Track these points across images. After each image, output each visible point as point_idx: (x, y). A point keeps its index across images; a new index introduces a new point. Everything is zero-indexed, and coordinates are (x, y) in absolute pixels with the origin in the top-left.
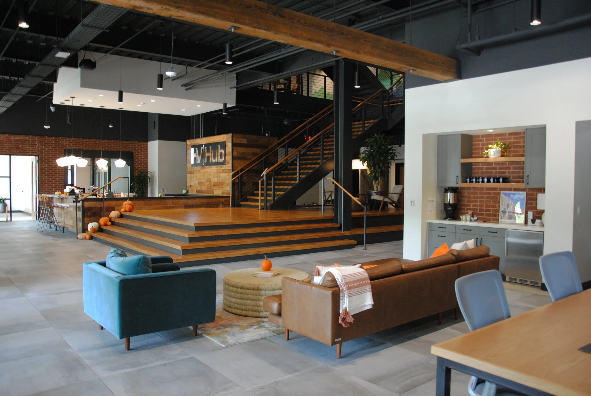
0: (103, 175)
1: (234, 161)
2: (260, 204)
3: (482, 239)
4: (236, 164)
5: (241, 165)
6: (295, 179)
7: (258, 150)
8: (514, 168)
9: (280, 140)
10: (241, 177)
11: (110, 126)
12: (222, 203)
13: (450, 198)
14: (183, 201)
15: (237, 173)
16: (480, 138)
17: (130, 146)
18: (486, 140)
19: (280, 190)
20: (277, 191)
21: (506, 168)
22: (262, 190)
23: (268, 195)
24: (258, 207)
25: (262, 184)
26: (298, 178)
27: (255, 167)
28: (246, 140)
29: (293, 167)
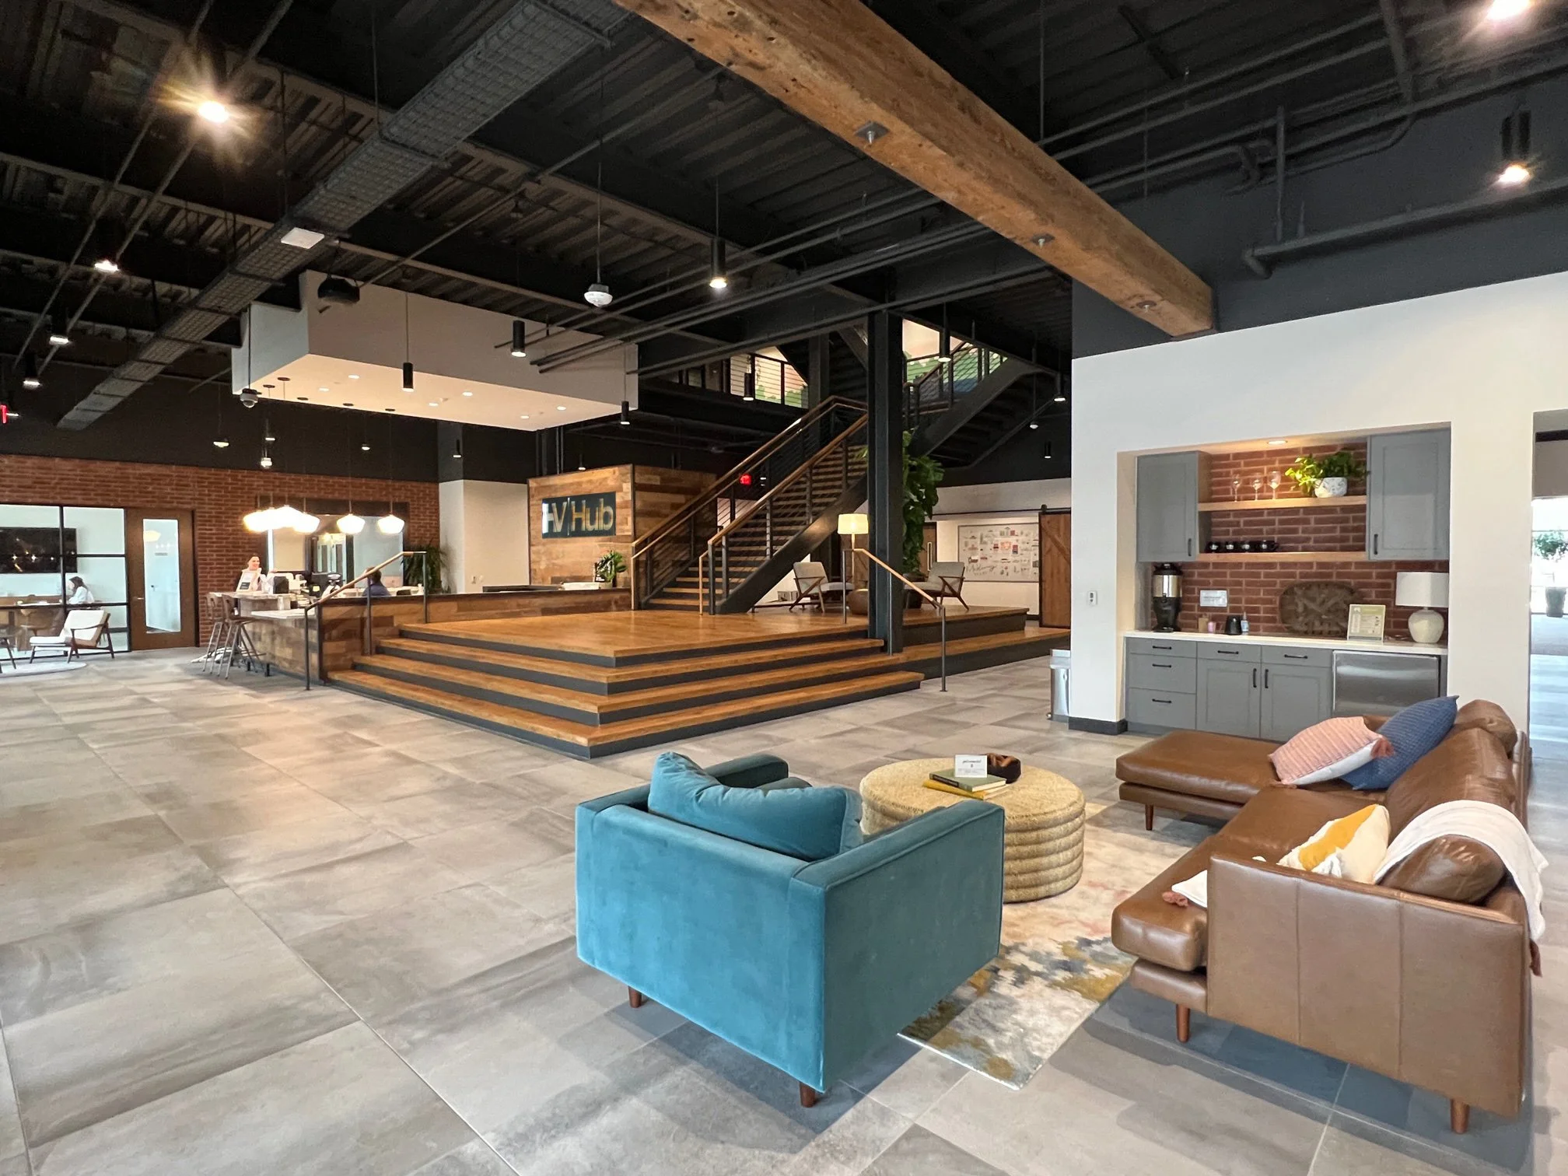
0: (334, 550)
1: (638, 519)
2: (701, 603)
3: (1267, 671)
4: (641, 527)
5: (649, 527)
6: (764, 554)
7: (680, 499)
8: (1317, 521)
9: (722, 479)
10: (651, 551)
11: (366, 448)
12: (616, 602)
13: (1168, 586)
14: (539, 602)
15: (645, 542)
16: (1231, 461)
17: (401, 491)
18: (1246, 464)
19: (740, 575)
20: (732, 577)
21: (1297, 521)
22: (705, 575)
23: (716, 585)
24: (696, 608)
25: (705, 564)
26: (768, 552)
27: (677, 531)
28: (658, 478)
29: (759, 530)
